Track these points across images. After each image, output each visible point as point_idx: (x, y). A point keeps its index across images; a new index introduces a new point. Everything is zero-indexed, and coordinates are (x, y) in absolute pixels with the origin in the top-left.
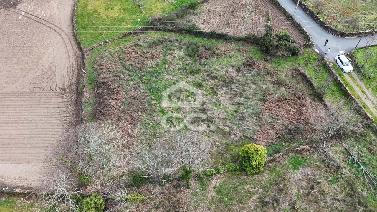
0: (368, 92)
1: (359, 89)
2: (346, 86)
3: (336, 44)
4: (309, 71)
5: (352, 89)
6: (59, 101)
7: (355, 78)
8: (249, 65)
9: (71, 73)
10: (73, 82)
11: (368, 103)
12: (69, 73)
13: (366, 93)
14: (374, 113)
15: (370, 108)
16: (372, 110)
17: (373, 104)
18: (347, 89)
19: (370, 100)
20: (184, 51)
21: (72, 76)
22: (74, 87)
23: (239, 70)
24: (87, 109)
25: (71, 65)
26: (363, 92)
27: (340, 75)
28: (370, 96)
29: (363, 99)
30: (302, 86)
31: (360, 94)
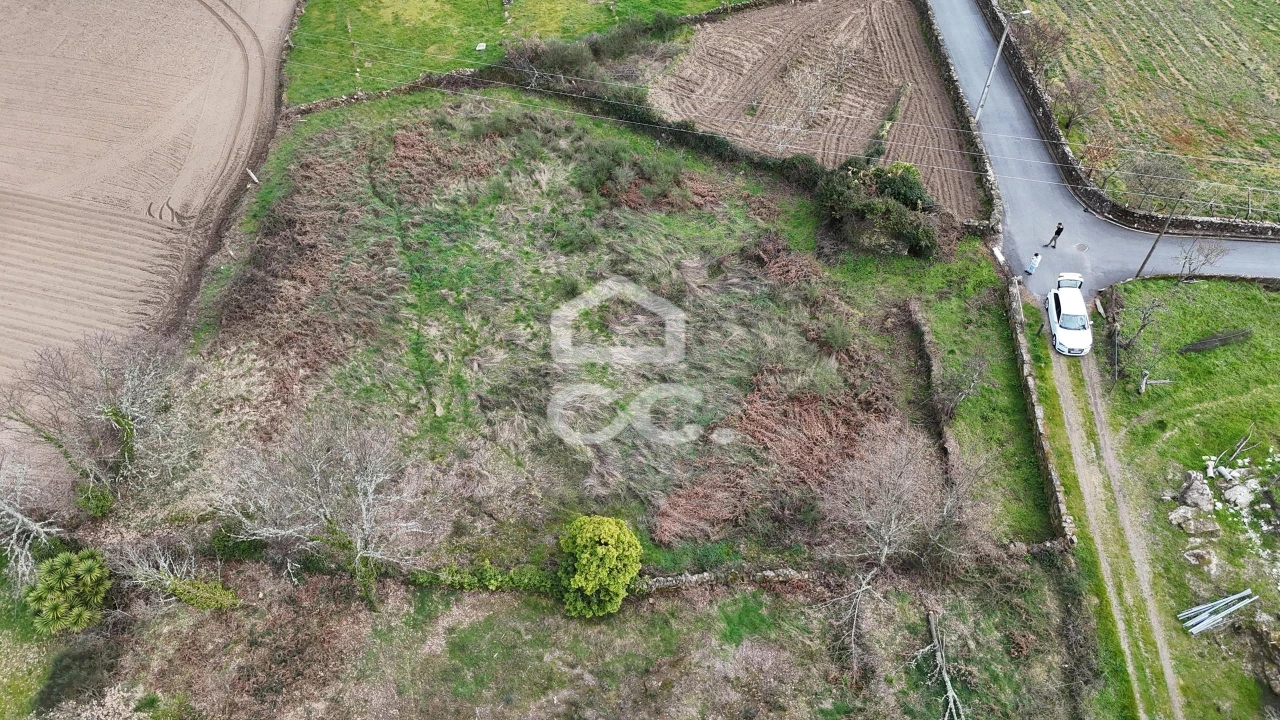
0: (1111, 441)
1: (1081, 419)
2: (1040, 400)
3: (1082, 248)
4: (937, 322)
5: (1054, 416)
6: (155, 251)
7: (1087, 379)
8: (754, 258)
9: (224, 174)
10: (218, 202)
11: (1089, 481)
12: (219, 170)
13: (1102, 442)
14: (1092, 519)
15: (1087, 498)
16: (1089, 507)
17: (1108, 487)
18: (1039, 412)
19: (1103, 470)
20: (574, 168)
21: (224, 184)
22: (215, 217)
23: (716, 269)
24: (211, 292)
25: (235, 150)
26: (1092, 436)
27: (1037, 359)
28: (1110, 457)
29: (1079, 460)
30: (898, 369)
31: (1076, 439)
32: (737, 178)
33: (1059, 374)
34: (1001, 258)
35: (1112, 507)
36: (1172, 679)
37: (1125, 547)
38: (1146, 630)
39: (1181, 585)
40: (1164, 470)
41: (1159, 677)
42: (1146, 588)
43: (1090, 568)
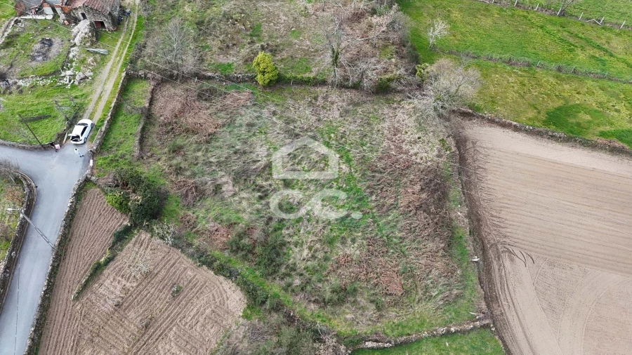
0: (95, 97)
1: (100, 102)
2: (110, 108)
5: (109, 103)
7: (89, 115)
10: (495, 262)
11: (110, 86)
13: (98, 96)
15: (114, 80)
17: (105, 84)
18: (113, 105)
19: (103, 88)
20: (289, 260)
23: (217, 189)
24: (455, 192)
25: (512, 306)
26: (100, 98)
27: (103, 121)
28: (99, 91)
29: (109, 92)
30: (153, 139)
31: (105, 98)
32: (197, 244)
33: (98, 116)
34: (91, 161)
35: (108, 78)
36: (119, 43)
37: (111, 69)
38: (119, 51)
39: (102, 59)
40: (85, 86)
41: (122, 43)
42: (112, 60)
43: (125, 64)
